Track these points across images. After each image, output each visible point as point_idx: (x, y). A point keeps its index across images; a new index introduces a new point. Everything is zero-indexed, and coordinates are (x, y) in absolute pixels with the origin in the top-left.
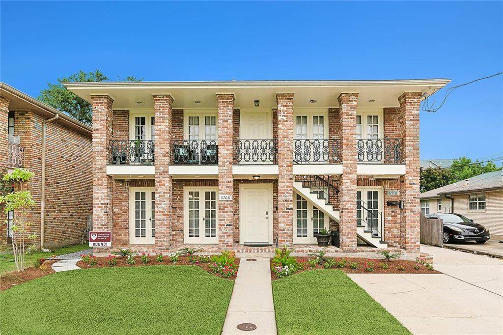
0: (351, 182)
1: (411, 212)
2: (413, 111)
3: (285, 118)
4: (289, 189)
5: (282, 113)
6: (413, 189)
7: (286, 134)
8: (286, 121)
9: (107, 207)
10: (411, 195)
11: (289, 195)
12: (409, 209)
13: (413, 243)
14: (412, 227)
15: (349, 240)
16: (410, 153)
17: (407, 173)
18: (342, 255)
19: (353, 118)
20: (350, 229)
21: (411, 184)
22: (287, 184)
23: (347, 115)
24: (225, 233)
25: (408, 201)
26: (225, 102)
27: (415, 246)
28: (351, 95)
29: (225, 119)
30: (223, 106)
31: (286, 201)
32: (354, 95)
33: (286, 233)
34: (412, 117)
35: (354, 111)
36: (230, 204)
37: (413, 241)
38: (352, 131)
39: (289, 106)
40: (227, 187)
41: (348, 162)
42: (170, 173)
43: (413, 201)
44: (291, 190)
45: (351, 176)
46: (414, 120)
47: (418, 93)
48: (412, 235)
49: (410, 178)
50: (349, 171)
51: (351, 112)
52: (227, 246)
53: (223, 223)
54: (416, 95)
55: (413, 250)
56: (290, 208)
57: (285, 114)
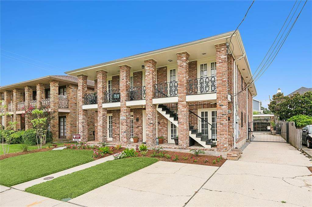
0: (183, 106)
1: (220, 124)
2: (221, 57)
3: (148, 73)
4: (151, 112)
5: (147, 71)
6: (222, 109)
7: (149, 82)
8: (149, 75)
9: (83, 123)
10: (220, 113)
11: (150, 115)
12: (219, 122)
13: (222, 145)
14: (221, 135)
15: (182, 142)
16: (220, 85)
17: (218, 98)
18: (178, 150)
19: (184, 67)
20: (182, 135)
21: (220, 106)
22: (150, 110)
23: (180, 67)
24: (123, 136)
25: (218, 117)
26: (123, 69)
27: (223, 147)
28: (182, 54)
29: (123, 78)
30: (122, 72)
31: (149, 119)
32: (183, 54)
33: (149, 137)
34: (221, 60)
35: (184, 63)
36: (125, 121)
37: (222, 144)
38: (183, 75)
39: (150, 66)
40: (124, 113)
41: (181, 95)
42: (103, 107)
43: (221, 117)
44: (151, 113)
45: (183, 103)
46: (222, 62)
47: (224, 44)
48: (221, 140)
49: (219, 102)
50: (182, 100)
51: (182, 64)
52: (124, 143)
53: (122, 131)
54: (223, 46)
55: (222, 150)
56: (151, 123)
57: (149, 71)
